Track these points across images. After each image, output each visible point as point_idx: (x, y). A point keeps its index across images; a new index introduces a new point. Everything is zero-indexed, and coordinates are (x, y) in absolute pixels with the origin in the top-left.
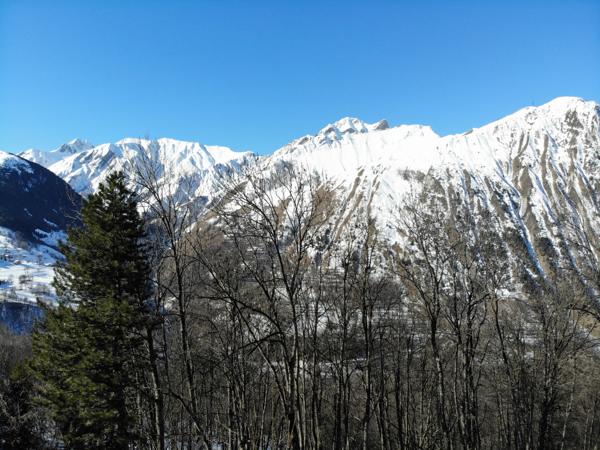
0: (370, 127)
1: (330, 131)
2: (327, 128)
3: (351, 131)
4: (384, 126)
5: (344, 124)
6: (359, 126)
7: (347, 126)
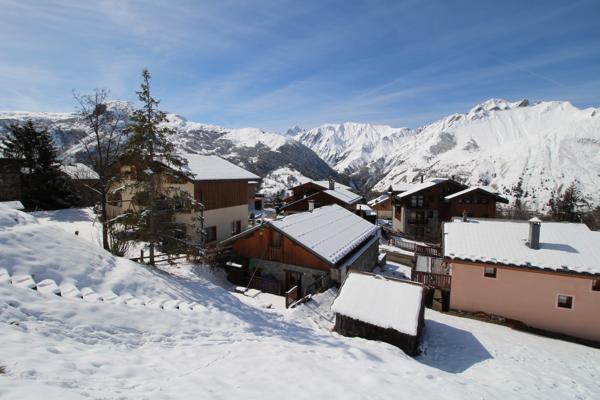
0: (512, 105)
1: (479, 109)
2: (477, 107)
3: (496, 109)
4: (525, 104)
5: (490, 104)
6: (503, 106)
7: (493, 105)
